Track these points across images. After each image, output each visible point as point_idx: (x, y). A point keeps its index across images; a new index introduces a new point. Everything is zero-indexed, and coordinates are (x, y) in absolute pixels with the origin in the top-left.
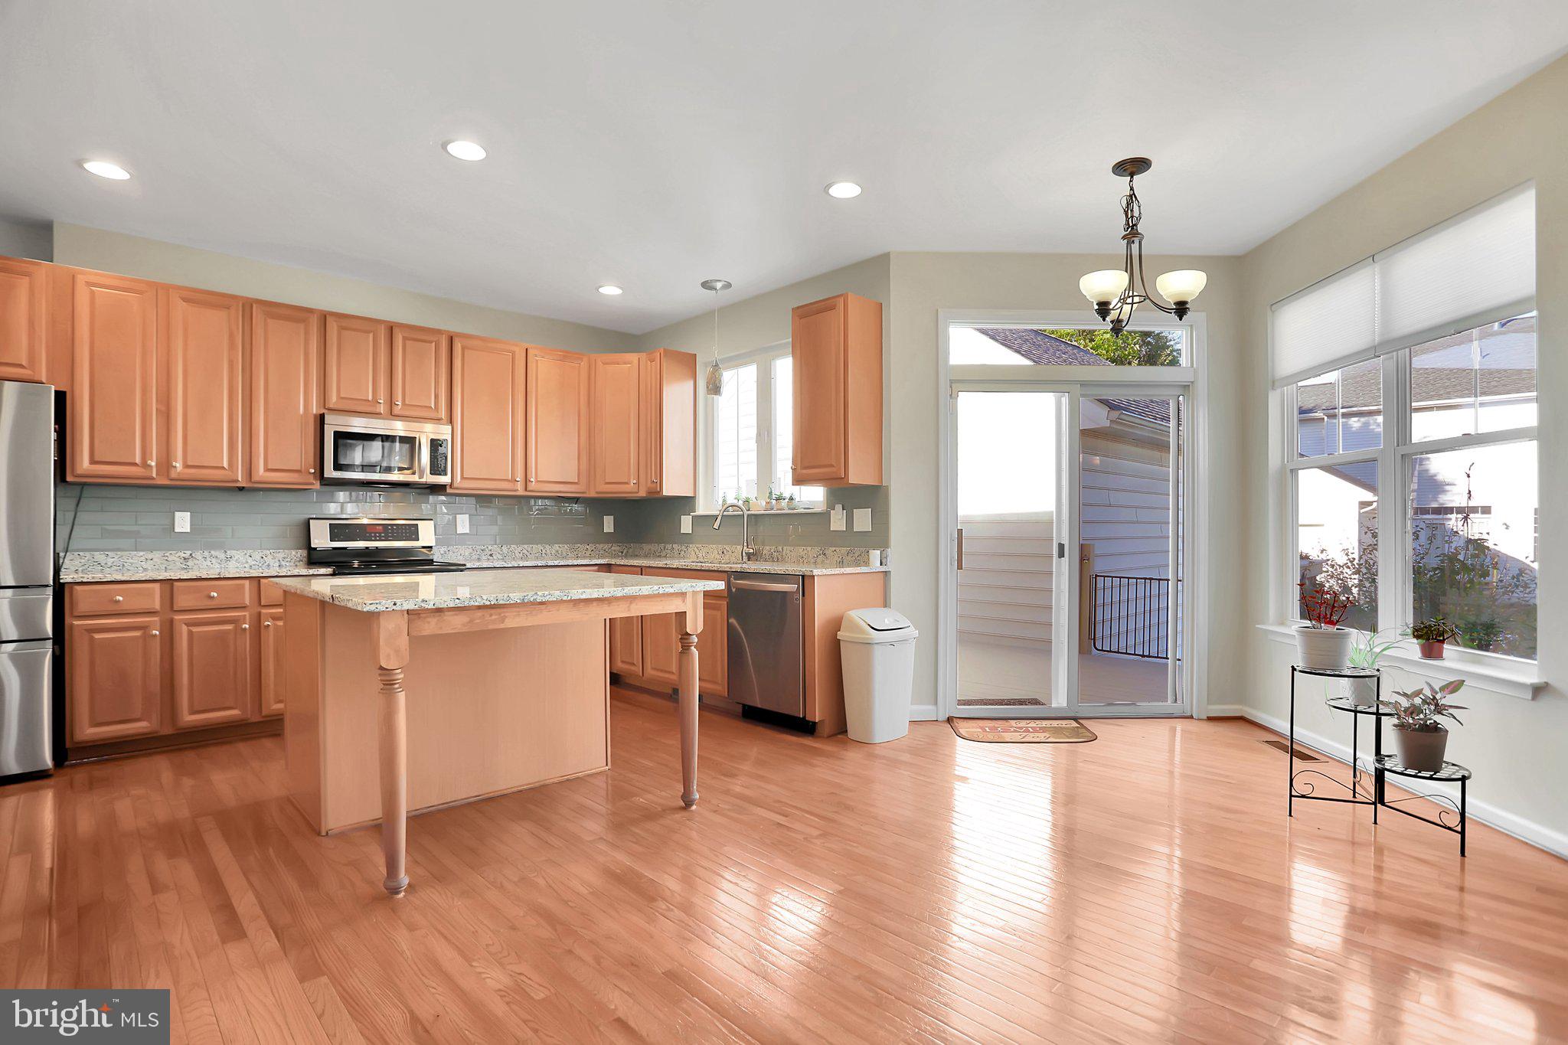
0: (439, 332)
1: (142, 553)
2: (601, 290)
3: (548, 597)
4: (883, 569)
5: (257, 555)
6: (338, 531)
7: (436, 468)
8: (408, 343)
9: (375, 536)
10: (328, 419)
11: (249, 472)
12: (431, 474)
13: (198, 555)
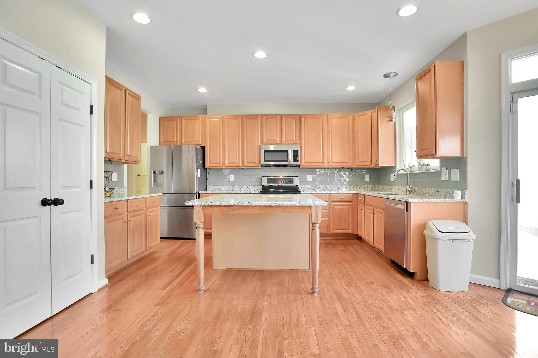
0: (296, 115)
1: (223, 186)
2: (347, 88)
3: (244, 204)
4: (462, 200)
5: (249, 187)
6: (269, 180)
7: (295, 159)
8: (286, 120)
9: (280, 182)
10: (263, 147)
11: (243, 163)
12: (293, 162)
13: (235, 187)
